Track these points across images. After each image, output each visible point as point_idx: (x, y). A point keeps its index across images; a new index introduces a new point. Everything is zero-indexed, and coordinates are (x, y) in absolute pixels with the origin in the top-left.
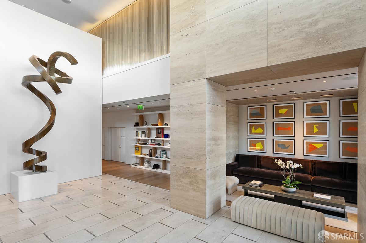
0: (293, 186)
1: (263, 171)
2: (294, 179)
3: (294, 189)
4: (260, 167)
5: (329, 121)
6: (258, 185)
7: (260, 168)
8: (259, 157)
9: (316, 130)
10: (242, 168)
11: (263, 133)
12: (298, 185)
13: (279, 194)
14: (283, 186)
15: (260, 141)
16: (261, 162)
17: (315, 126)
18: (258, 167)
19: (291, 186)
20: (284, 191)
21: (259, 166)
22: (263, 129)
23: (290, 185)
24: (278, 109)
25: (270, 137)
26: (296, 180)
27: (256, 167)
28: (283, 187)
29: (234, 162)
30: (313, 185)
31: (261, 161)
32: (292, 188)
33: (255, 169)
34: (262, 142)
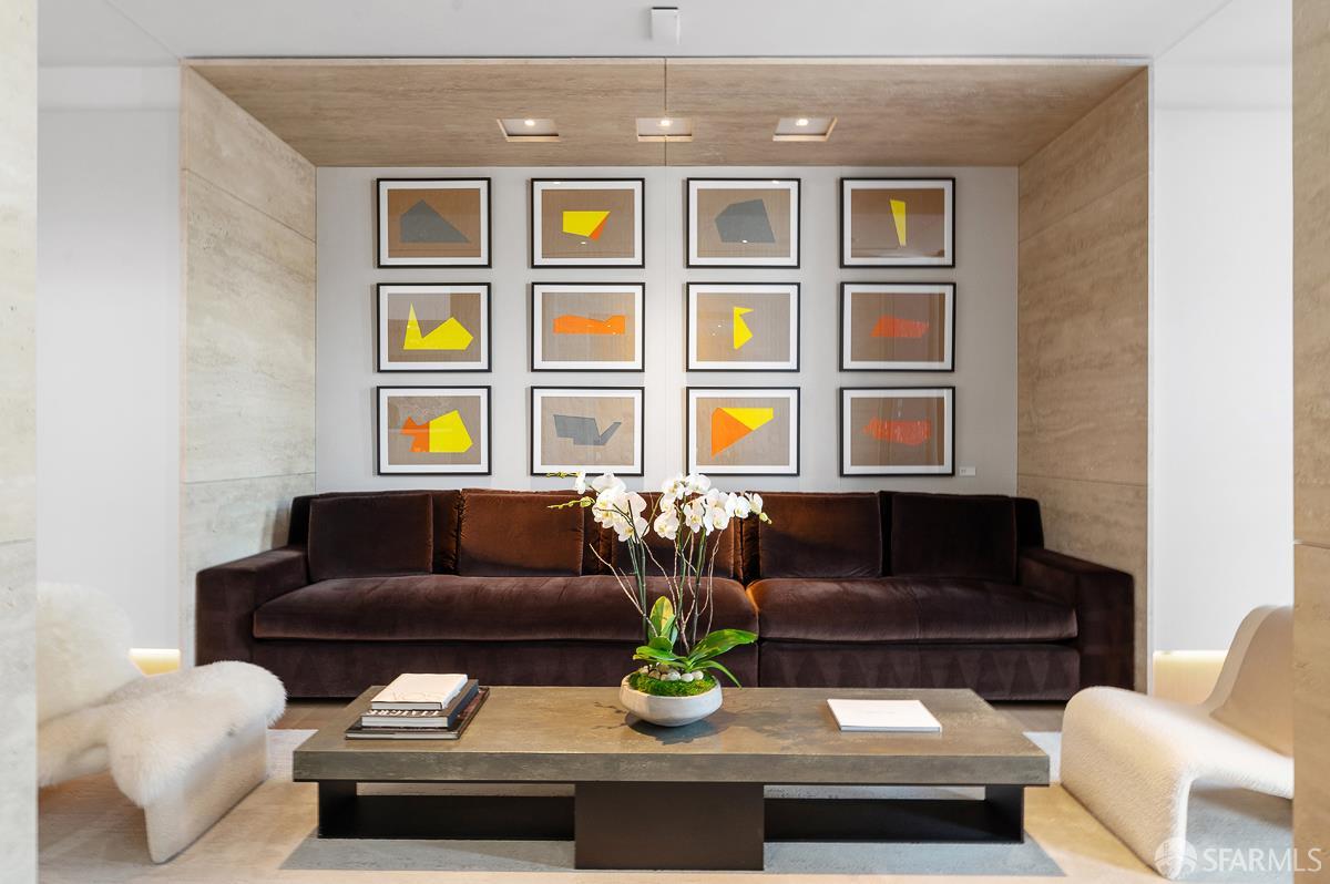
0: (700, 675)
1: (476, 592)
2: (703, 619)
3: (709, 701)
4: (456, 562)
5: (799, 285)
6: (442, 713)
7: (456, 572)
8: (447, 503)
9: (742, 334)
10: (327, 588)
11: (471, 353)
12: (734, 656)
13: (612, 760)
14: (634, 685)
15: (455, 404)
16: (458, 530)
17: (738, 311)
18: (440, 568)
19: (689, 677)
20: (644, 726)
21: (446, 563)
22: (473, 328)
23: (682, 672)
24: (558, 205)
25: (510, 379)
26: (720, 625)
27: (425, 571)
28: (632, 698)
29: (274, 550)
30: (768, 636)
31: (460, 521)
32: (697, 688)
33: (419, 585)
34: (467, 409)
